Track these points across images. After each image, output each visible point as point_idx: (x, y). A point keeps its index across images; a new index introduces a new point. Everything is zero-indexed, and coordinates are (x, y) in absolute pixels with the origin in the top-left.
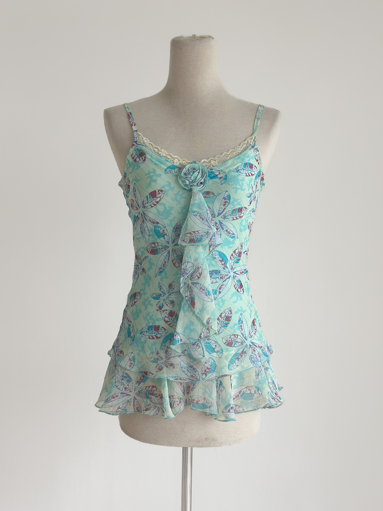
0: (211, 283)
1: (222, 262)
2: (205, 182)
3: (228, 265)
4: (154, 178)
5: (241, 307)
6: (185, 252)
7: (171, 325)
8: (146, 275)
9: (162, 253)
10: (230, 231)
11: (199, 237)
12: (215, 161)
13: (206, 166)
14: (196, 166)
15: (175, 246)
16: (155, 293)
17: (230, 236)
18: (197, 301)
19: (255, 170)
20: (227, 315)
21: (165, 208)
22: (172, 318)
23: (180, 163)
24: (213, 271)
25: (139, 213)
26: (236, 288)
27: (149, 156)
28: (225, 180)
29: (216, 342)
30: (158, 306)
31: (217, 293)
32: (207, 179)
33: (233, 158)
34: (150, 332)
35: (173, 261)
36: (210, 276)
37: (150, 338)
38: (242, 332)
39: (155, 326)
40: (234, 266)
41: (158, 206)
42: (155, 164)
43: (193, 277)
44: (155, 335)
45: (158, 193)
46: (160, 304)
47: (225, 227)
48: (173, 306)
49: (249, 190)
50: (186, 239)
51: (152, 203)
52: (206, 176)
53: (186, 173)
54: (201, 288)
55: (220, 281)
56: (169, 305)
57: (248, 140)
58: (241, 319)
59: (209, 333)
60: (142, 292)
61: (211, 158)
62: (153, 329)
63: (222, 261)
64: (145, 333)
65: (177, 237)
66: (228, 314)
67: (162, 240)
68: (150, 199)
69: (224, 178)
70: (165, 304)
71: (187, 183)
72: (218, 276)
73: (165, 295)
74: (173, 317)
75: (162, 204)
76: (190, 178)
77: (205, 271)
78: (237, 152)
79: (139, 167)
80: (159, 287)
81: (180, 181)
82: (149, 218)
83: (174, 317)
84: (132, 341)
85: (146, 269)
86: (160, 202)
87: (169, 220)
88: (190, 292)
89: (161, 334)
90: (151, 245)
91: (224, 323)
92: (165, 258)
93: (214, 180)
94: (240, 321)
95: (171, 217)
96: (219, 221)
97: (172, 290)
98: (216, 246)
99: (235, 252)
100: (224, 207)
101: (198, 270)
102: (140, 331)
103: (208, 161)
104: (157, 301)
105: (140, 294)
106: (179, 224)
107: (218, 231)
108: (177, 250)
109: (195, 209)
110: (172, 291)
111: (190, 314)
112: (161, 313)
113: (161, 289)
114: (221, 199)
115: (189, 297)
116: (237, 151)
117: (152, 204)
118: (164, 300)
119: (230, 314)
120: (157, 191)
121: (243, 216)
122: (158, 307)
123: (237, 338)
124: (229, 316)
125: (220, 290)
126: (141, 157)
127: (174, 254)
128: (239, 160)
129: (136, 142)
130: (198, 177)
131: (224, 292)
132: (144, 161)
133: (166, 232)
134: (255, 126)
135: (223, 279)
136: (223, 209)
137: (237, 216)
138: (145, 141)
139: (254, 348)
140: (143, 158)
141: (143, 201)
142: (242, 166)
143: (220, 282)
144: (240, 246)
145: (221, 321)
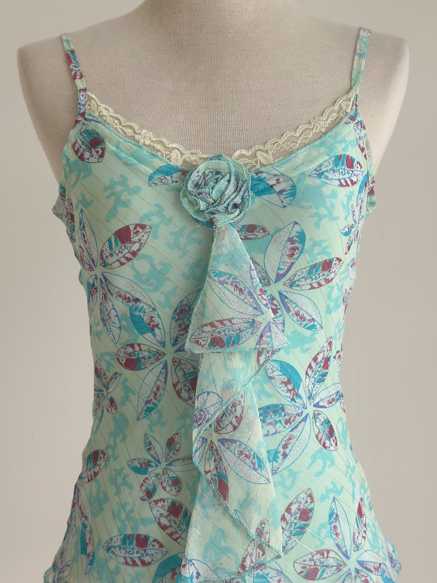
0: (265, 436)
1: (288, 385)
2: (244, 203)
3: (301, 391)
4: (124, 197)
5: (333, 483)
6: (203, 369)
7: (174, 537)
8: (117, 415)
9: (150, 368)
10: (305, 313)
11: (232, 332)
12: (267, 154)
13: (246, 165)
14: (223, 165)
15: (178, 353)
16: (138, 459)
17: (304, 327)
18: (232, 482)
19: (358, 173)
20: (302, 507)
21: (153, 267)
22: (176, 520)
23: (185, 161)
24: (268, 407)
25: (96, 278)
26: (321, 439)
27: (112, 147)
28: (292, 198)
29: (280, 572)
30: (144, 488)
31: (279, 458)
32: (249, 195)
33: (308, 144)
34: (128, 550)
35: (175, 386)
36: (262, 419)
37: (127, 563)
38: (339, 541)
39: (138, 536)
40: (314, 391)
41: (136, 262)
42: (126, 164)
43: (221, 425)
44: (139, 558)
45: (135, 231)
46: (149, 485)
47: (294, 306)
48: (178, 491)
49: (346, 218)
50: (203, 339)
51: (122, 255)
52: (247, 189)
53: (198, 183)
54: (241, 453)
55: (285, 429)
56: (168, 488)
57: (340, 104)
58: (334, 510)
59: (263, 555)
60: (110, 452)
61: (257, 147)
62: (135, 542)
63: (289, 382)
64: (117, 551)
65: (182, 333)
66: (306, 505)
67: (149, 340)
68: (118, 246)
69: (289, 192)
70: (160, 486)
71: (202, 205)
72: (280, 418)
73: (159, 464)
74: (178, 517)
75: (144, 257)
76: (209, 195)
77: (250, 411)
78: (317, 131)
79: (90, 172)
80: (145, 444)
81: (185, 202)
82: (117, 290)
83: (180, 516)
84: (89, 564)
85: (118, 400)
86: (139, 253)
87: (163, 293)
88: (215, 461)
89: (152, 555)
90: (125, 349)
91: (298, 525)
92: (158, 379)
93: (265, 197)
94: (334, 516)
95: (168, 287)
96: (280, 294)
97: (174, 454)
98: (273, 352)
99: (315, 359)
100: (289, 261)
101: (233, 410)
102: (106, 545)
103: (249, 154)
104: (142, 477)
105: (106, 456)
106: (185, 302)
107: (278, 315)
108: (183, 362)
109: (222, 268)
110: (174, 456)
111: (216, 513)
112: (151, 507)
113: (149, 449)
114: (284, 242)
115: (215, 472)
116: (316, 129)
117: (122, 258)
118: (157, 475)
119: (309, 502)
120: (132, 228)
121: (332, 279)
122: (145, 493)
123: (327, 557)
124: (307, 509)
125: (286, 450)
126: (95, 147)
127: (177, 371)
128: (323, 149)
129: (83, 115)
130: (228, 191)
131: (295, 453)
132: (102, 159)
133: (156, 320)
134: (354, 72)
135: (291, 424)
136: (288, 265)
137: (319, 279)
138: (105, 113)
139: (366, 575)
140: (97, 152)
141: (102, 251)
142: (331, 163)
143: (285, 431)
144: (326, 344)
145: (290, 521)
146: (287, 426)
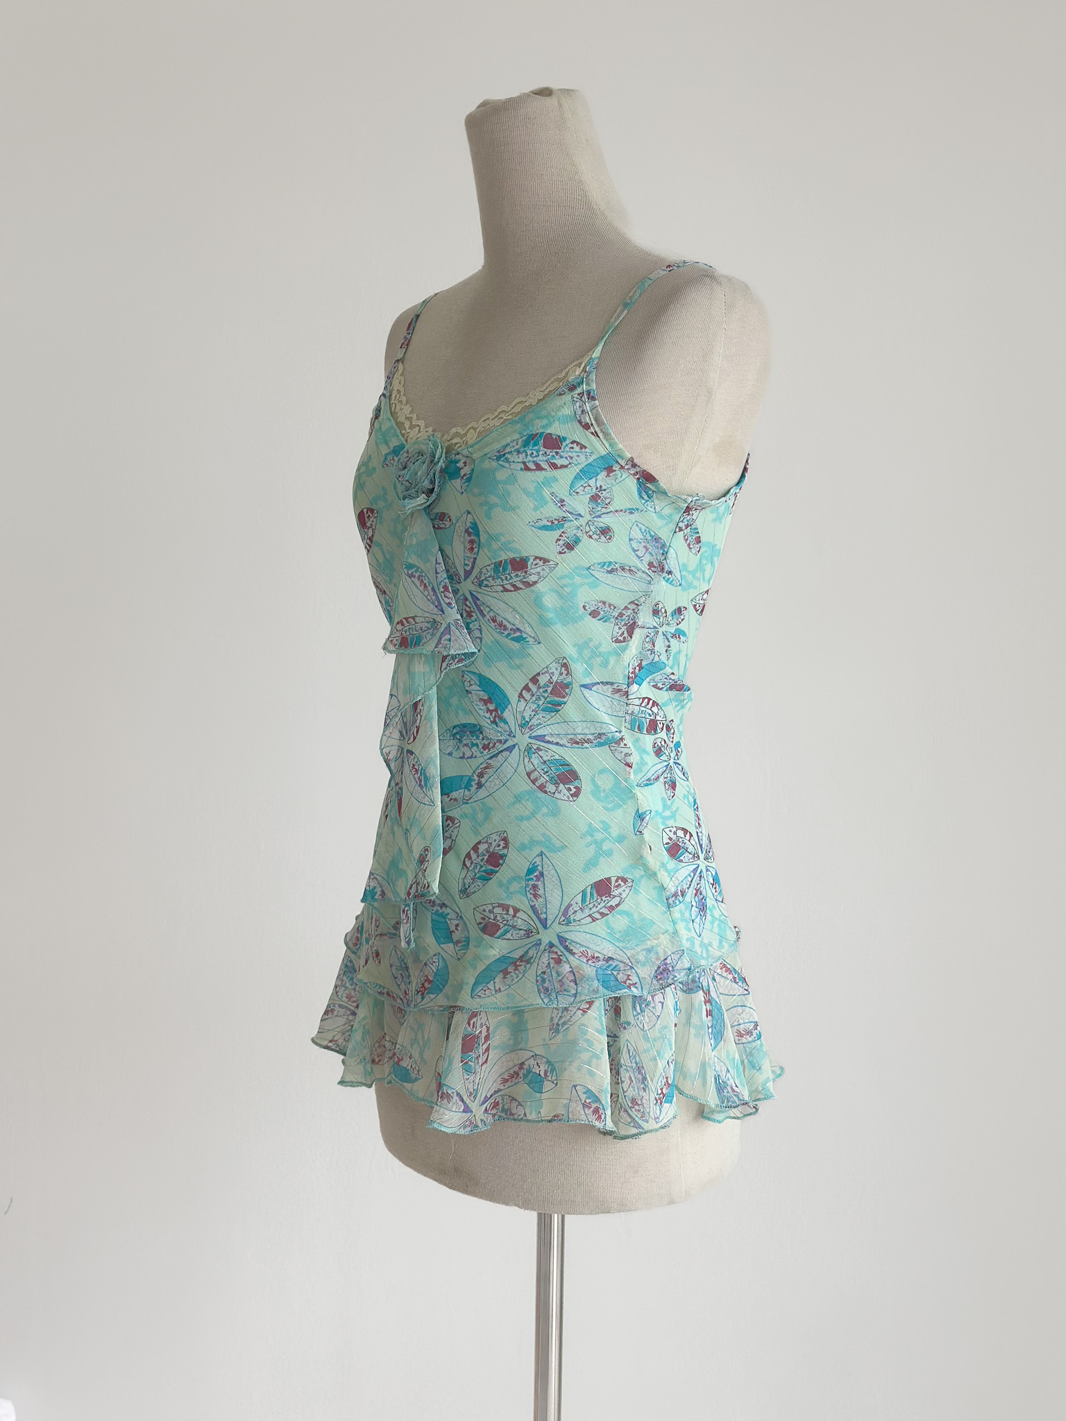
1: (488, 704)
3: (507, 714)
5: (545, 835)
10: (504, 620)
11: (414, 632)
12: (475, 431)
17: (507, 637)
19: (572, 455)
20: (492, 849)
21: (383, 554)
24: (464, 726)
26: (536, 779)
29: (460, 917)
31: (472, 786)
36: (458, 737)
38: (536, 904)
40: (534, 719)
47: (488, 609)
49: (536, 508)
50: (396, 639)
55: (482, 755)
57: (569, 370)
58: (537, 866)
61: (471, 424)
66: (497, 848)
72: (478, 741)
75: (377, 544)
88: (402, 773)
91: (484, 869)
94: (536, 873)
96: (472, 594)
99: (534, 680)
100: (472, 556)
101: (417, 718)
103: (463, 432)
107: (473, 619)
109: (412, 560)
114: (463, 533)
117: (367, 545)
119: (501, 847)
121: (536, 582)
123: (514, 916)
124: (498, 853)
125: (481, 780)
128: (518, 426)
131: (493, 785)
135: (490, 750)
136: (471, 560)
137: (513, 580)
139: (559, 953)
142: (520, 442)
143: (481, 759)
145: (475, 861)
146: (485, 752)
